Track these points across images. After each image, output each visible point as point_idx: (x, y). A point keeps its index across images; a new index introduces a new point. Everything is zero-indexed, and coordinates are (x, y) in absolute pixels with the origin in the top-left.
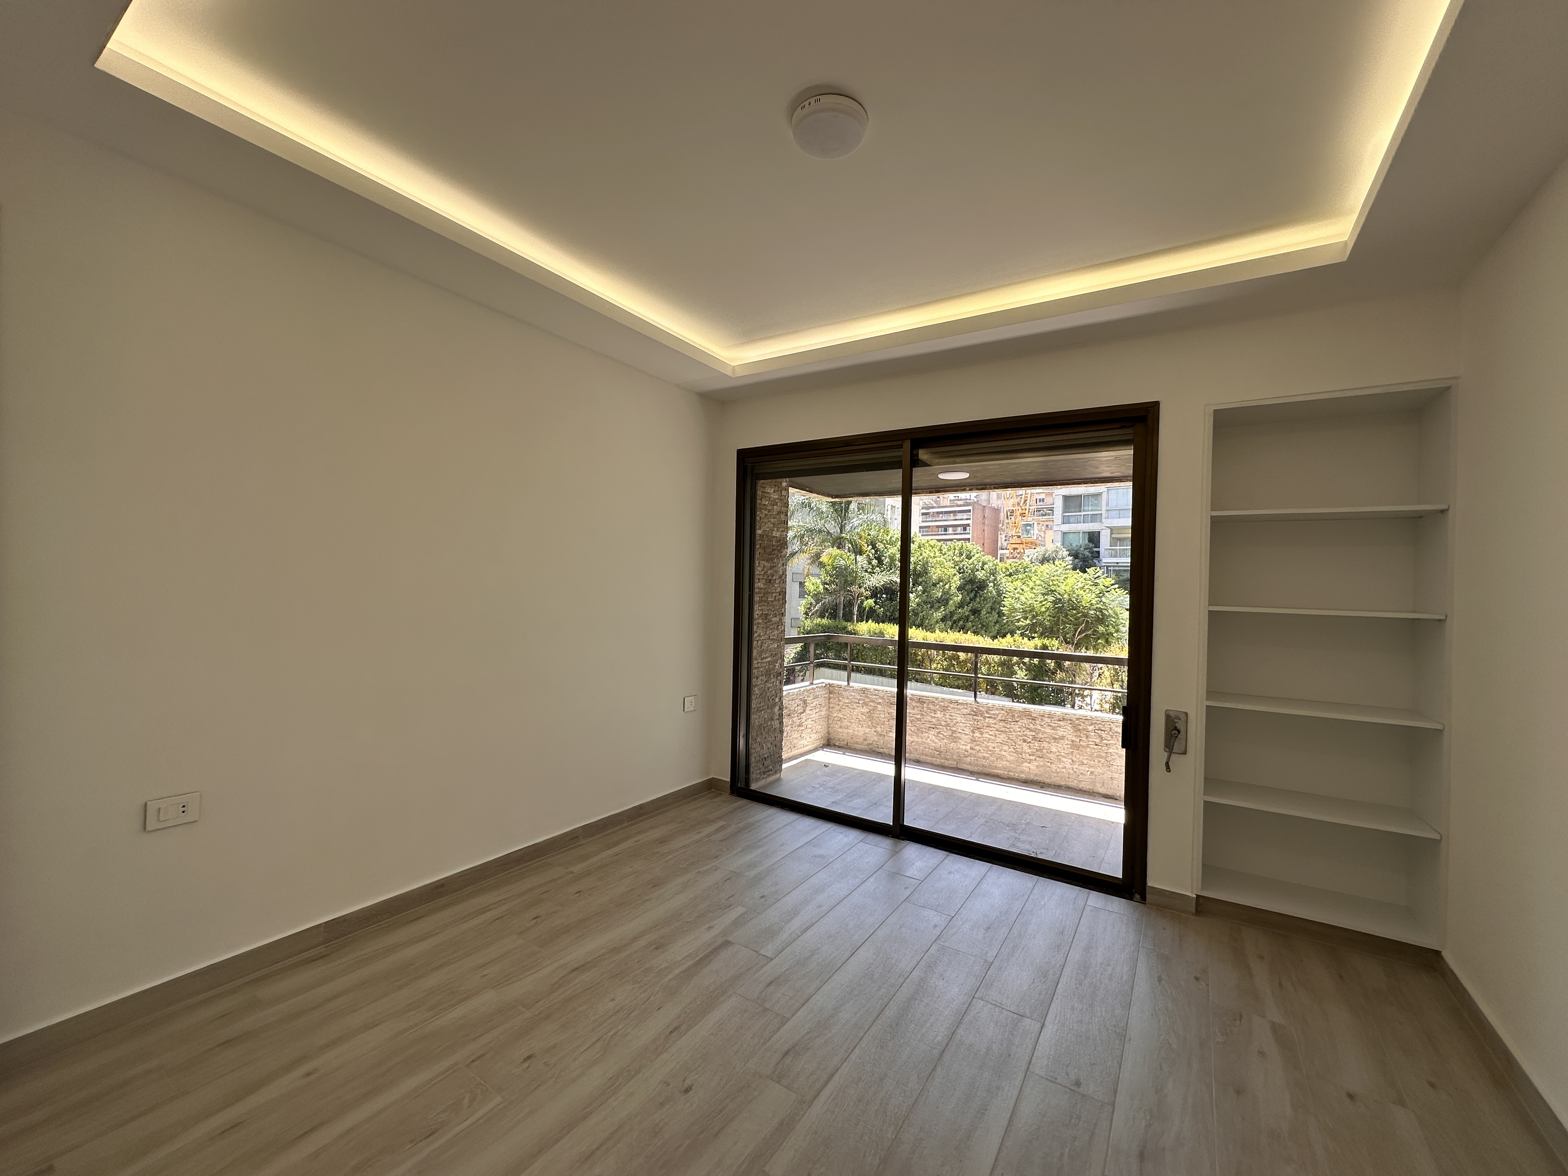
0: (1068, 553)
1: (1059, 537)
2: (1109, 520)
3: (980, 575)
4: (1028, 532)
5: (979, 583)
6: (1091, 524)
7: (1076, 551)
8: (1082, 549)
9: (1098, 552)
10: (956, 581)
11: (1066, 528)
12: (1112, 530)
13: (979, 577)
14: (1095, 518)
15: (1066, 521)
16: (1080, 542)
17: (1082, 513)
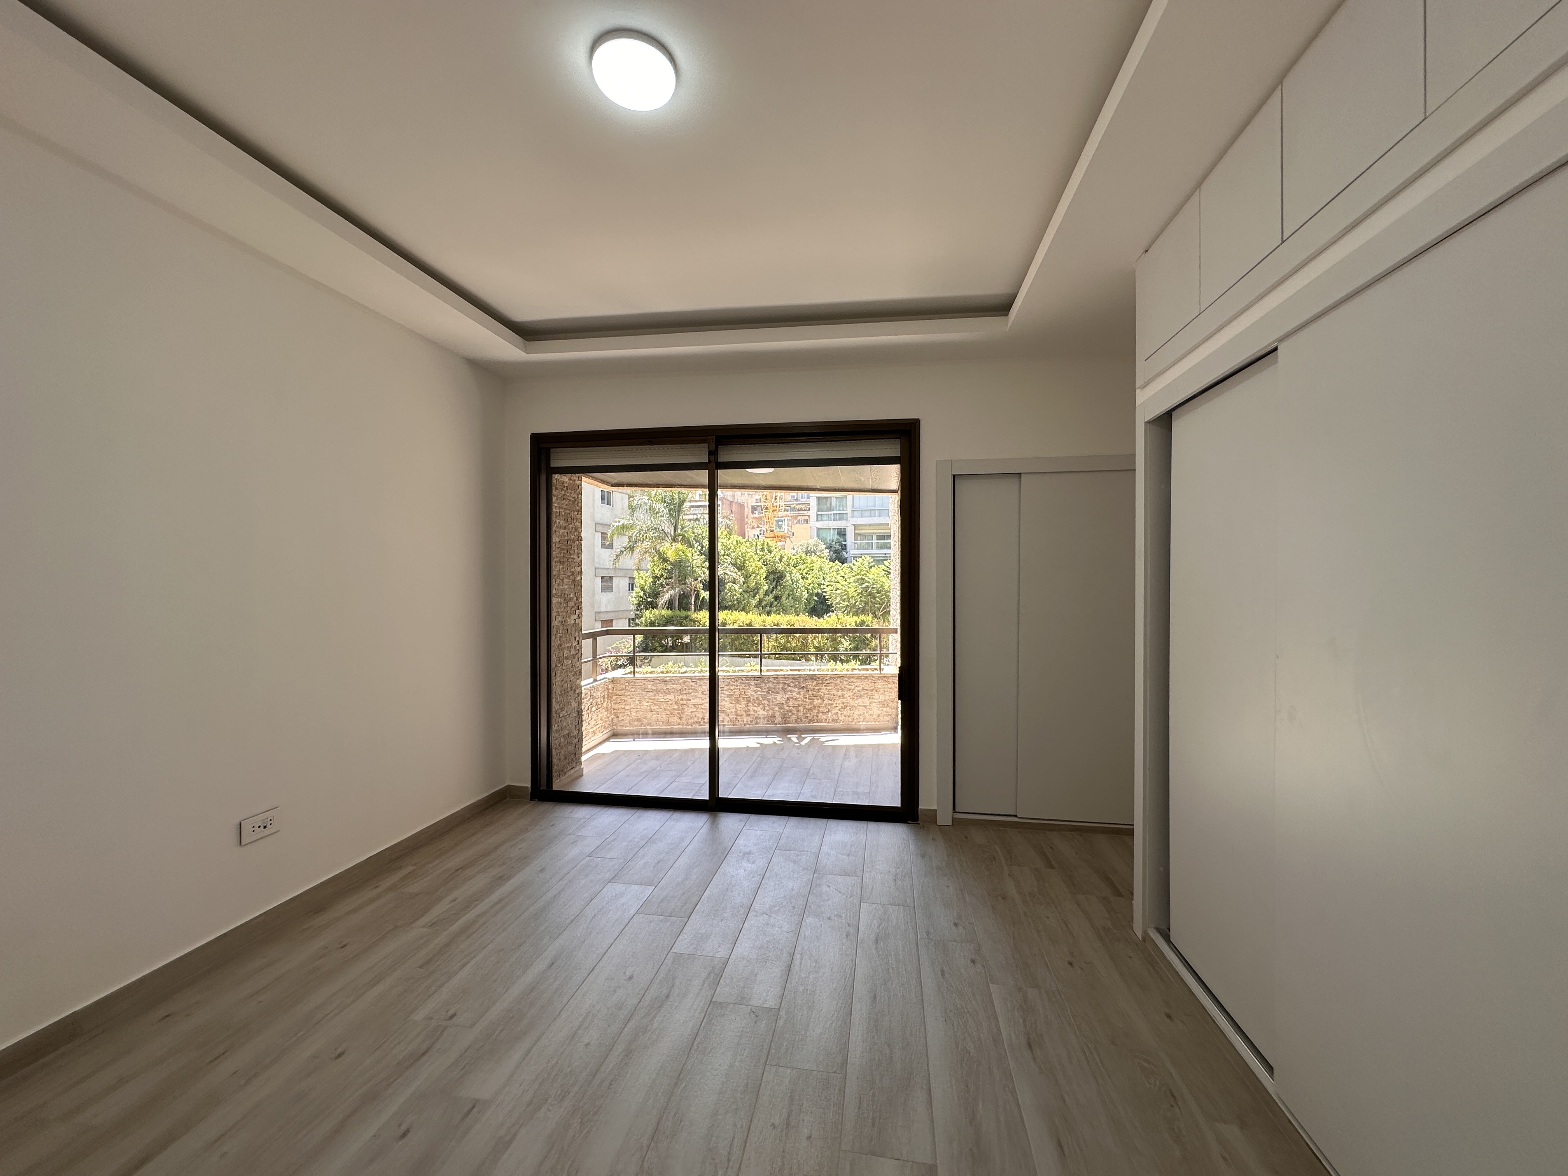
0: (825, 546)
1: (815, 532)
2: (854, 519)
3: (780, 567)
4: (780, 527)
5: (779, 574)
6: (840, 522)
7: (830, 544)
8: (834, 543)
9: (845, 545)
10: (763, 572)
11: (819, 525)
12: (856, 527)
13: (779, 568)
14: (841, 517)
15: (819, 518)
16: (833, 536)
17: (832, 512)
